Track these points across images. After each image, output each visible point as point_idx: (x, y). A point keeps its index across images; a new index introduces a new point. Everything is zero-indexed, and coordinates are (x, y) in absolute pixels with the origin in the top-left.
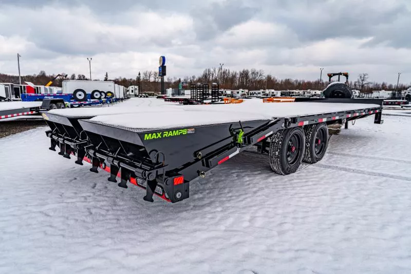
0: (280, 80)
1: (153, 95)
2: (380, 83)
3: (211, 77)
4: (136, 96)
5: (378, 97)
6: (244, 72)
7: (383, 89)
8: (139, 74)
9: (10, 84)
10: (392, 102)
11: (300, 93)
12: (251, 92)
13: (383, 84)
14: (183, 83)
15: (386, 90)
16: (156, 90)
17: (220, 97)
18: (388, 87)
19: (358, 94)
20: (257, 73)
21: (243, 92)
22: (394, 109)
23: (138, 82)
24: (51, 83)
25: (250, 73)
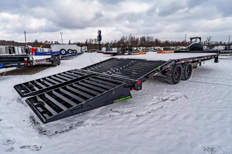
0: (163, 41)
1: (95, 51)
2: (219, 41)
3: (125, 41)
4: (86, 52)
5: (217, 50)
6: (143, 37)
7: (220, 45)
8: (87, 40)
9: (23, 47)
10: (225, 52)
11: (174, 48)
12: (147, 48)
13: (221, 42)
14: (110, 44)
15: (222, 45)
16: (96, 49)
17: (133, 51)
18: (223, 44)
19: (206, 48)
20: (150, 38)
21: (142, 48)
22: (226, 55)
23: (86, 44)
24: (42, 46)
25: (146, 38)
